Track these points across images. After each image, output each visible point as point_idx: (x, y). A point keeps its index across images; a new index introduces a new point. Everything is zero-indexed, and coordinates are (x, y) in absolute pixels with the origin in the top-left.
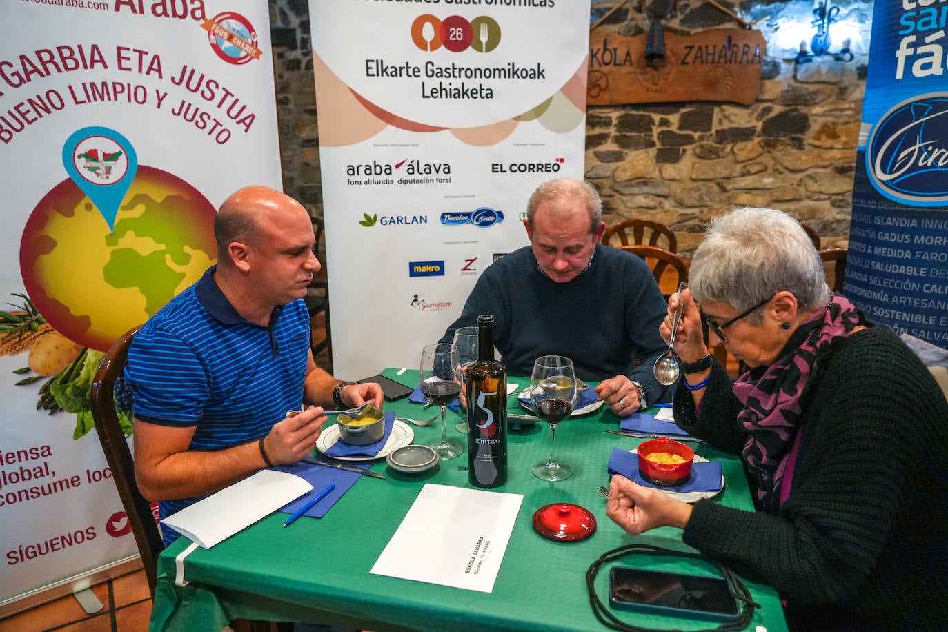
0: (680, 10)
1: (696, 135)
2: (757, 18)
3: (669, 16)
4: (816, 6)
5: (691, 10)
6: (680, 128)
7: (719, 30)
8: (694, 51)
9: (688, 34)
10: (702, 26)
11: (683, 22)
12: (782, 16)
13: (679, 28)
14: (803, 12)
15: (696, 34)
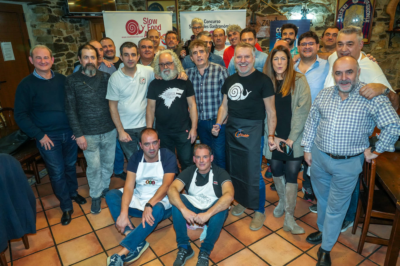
0: (261, 9)
1: (267, 48)
2: (285, 11)
3: (258, 10)
4: (303, 8)
5: (265, 9)
6: (262, 46)
7: (273, 15)
8: (266, 22)
9: (263, 16)
10: (268, 14)
11: (262, 12)
12: (292, 11)
13: (261, 14)
14: (298, 10)
15: (266, 16)
